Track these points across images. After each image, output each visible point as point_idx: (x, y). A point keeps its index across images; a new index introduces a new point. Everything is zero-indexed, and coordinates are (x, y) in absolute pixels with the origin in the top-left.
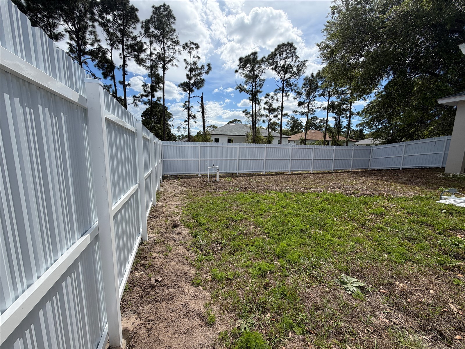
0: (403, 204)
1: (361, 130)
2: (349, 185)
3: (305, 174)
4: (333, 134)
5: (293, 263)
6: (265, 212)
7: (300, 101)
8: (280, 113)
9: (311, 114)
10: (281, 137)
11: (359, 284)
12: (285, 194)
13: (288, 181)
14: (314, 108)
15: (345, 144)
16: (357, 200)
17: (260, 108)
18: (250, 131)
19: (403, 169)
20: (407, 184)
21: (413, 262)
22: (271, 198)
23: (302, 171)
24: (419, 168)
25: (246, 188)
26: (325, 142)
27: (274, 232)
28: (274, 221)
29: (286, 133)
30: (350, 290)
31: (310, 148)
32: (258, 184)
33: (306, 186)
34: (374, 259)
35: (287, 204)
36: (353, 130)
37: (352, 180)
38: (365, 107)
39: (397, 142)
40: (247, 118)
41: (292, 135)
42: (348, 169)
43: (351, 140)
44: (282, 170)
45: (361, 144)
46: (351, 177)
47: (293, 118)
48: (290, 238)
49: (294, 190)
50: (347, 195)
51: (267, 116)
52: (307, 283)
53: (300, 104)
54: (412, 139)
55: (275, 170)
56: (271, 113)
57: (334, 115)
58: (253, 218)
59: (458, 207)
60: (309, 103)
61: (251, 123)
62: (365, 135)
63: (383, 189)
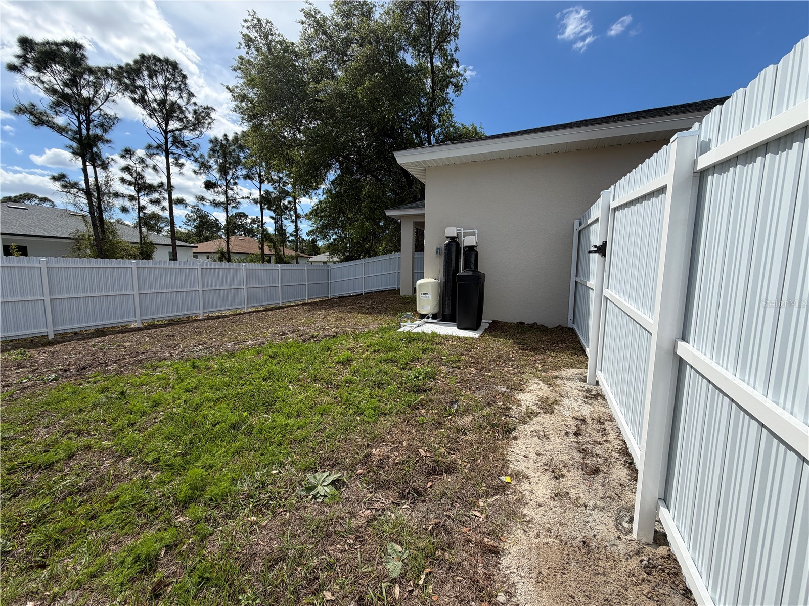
0: (369, 341)
1: (314, 241)
2: (305, 326)
3: (234, 315)
4: (275, 244)
5: (219, 501)
6: (143, 414)
7: (208, 179)
8: (166, 196)
9: (233, 207)
10: (174, 246)
11: (332, 478)
12: (194, 363)
13: (200, 334)
14: (237, 197)
15: (295, 260)
16: (317, 347)
17: (107, 177)
18: (86, 228)
19: (365, 294)
20: (370, 313)
21: (386, 414)
22: (159, 379)
23: (228, 310)
24: (379, 292)
25: (84, 368)
26: (264, 258)
27: (170, 452)
28: (170, 428)
29: (187, 238)
30: (321, 495)
31: (238, 267)
32: (123, 351)
33: (236, 338)
34: (346, 430)
35: (199, 381)
36: (303, 240)
37: (309, 317)
38: (313, 207)
39: (355, 260)
40: (71, 197)
41: (200, 242)
42: (304, 300)
43: (301, 254)
44: (185, 313)
45: (317, 261)
46: (308, 312)
47: (197, 210)
48: (211, 452)
49: (214, 350)
50: (304, 341)
51: (132, 198)
52: (253, 524)
53: (209, 185)
54: (370, 256)
55: (166, 315)
56: (143, 193)
57: (273, 214)
58: (109, 440)
59: (414, 334)
60: (227, 186)
61: (87, 209)
62: (319, 249)
63: (347, 324)
